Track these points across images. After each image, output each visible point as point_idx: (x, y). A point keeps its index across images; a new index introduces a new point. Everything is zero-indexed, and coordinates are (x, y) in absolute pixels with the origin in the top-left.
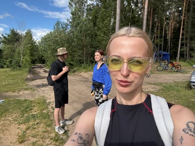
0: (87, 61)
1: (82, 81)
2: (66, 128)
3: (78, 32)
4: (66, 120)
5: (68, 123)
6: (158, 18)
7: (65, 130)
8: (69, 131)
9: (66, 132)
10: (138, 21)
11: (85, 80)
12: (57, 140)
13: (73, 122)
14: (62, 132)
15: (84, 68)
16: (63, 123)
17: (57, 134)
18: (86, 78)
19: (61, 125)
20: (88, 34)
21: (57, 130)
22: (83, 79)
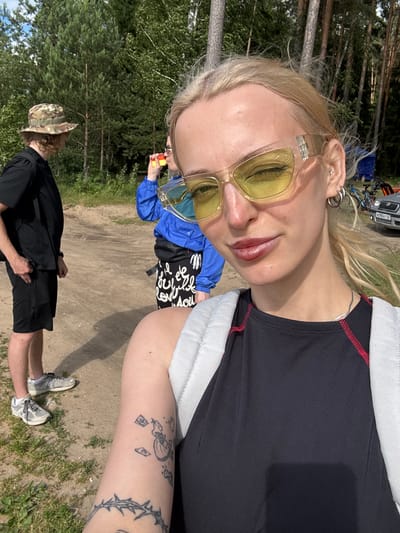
0: (94, 163)
1: (80, 236)
2: (51, 404)
3: (62, 48)
4: (51, 376)
5: (57, 385)
6: (345, 26)
7: (47, 410)
8: (63, 412)
9: (53, 419)
10: (278, 32)
11: (92, 232)
12: (24, 448)
13: (77, 383)
14: (38, 418)
15: (85, 189)
16: (38, 386)
17: (20, 427)
18: (95, 227)
19: (33, 392)
20: (102, 60)
21: (17, 413)
22: (83, 230)
